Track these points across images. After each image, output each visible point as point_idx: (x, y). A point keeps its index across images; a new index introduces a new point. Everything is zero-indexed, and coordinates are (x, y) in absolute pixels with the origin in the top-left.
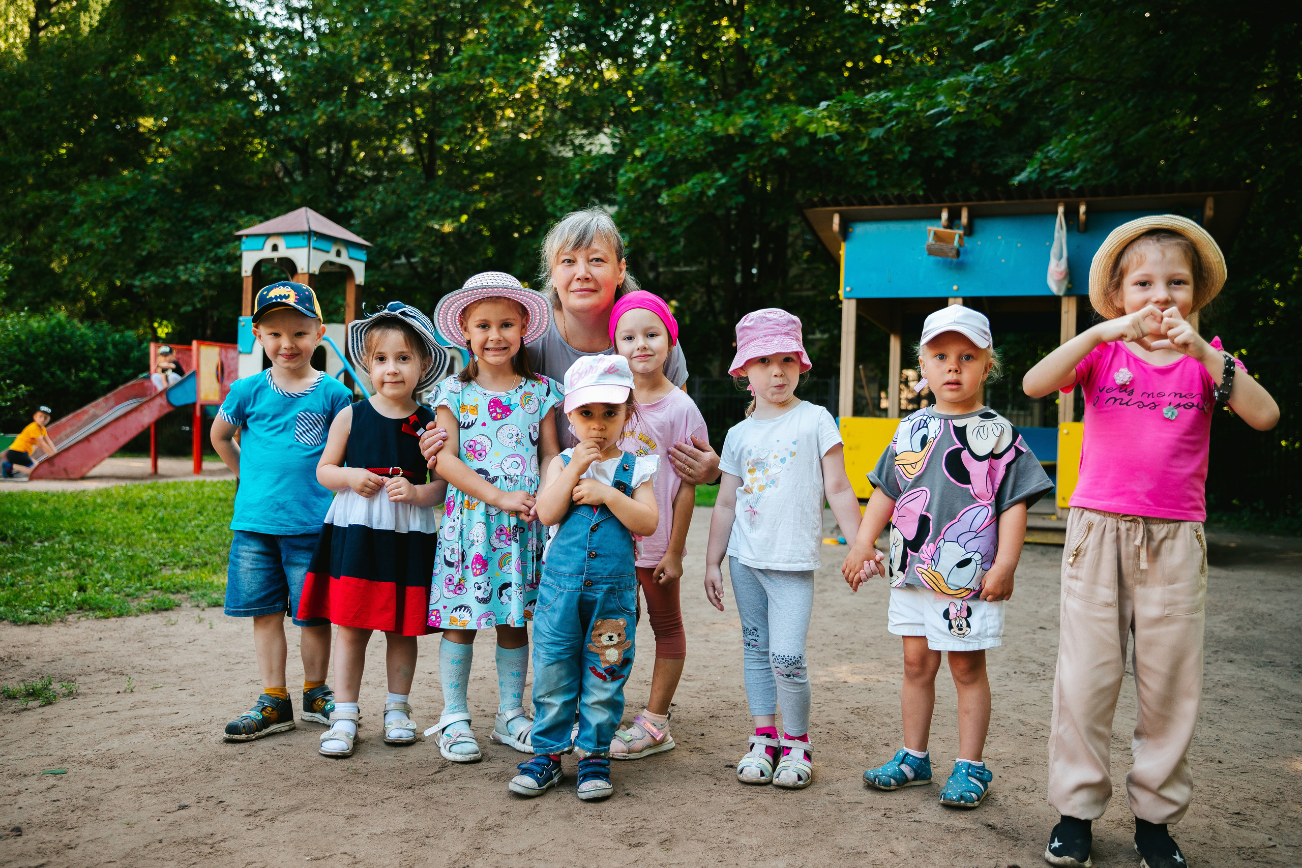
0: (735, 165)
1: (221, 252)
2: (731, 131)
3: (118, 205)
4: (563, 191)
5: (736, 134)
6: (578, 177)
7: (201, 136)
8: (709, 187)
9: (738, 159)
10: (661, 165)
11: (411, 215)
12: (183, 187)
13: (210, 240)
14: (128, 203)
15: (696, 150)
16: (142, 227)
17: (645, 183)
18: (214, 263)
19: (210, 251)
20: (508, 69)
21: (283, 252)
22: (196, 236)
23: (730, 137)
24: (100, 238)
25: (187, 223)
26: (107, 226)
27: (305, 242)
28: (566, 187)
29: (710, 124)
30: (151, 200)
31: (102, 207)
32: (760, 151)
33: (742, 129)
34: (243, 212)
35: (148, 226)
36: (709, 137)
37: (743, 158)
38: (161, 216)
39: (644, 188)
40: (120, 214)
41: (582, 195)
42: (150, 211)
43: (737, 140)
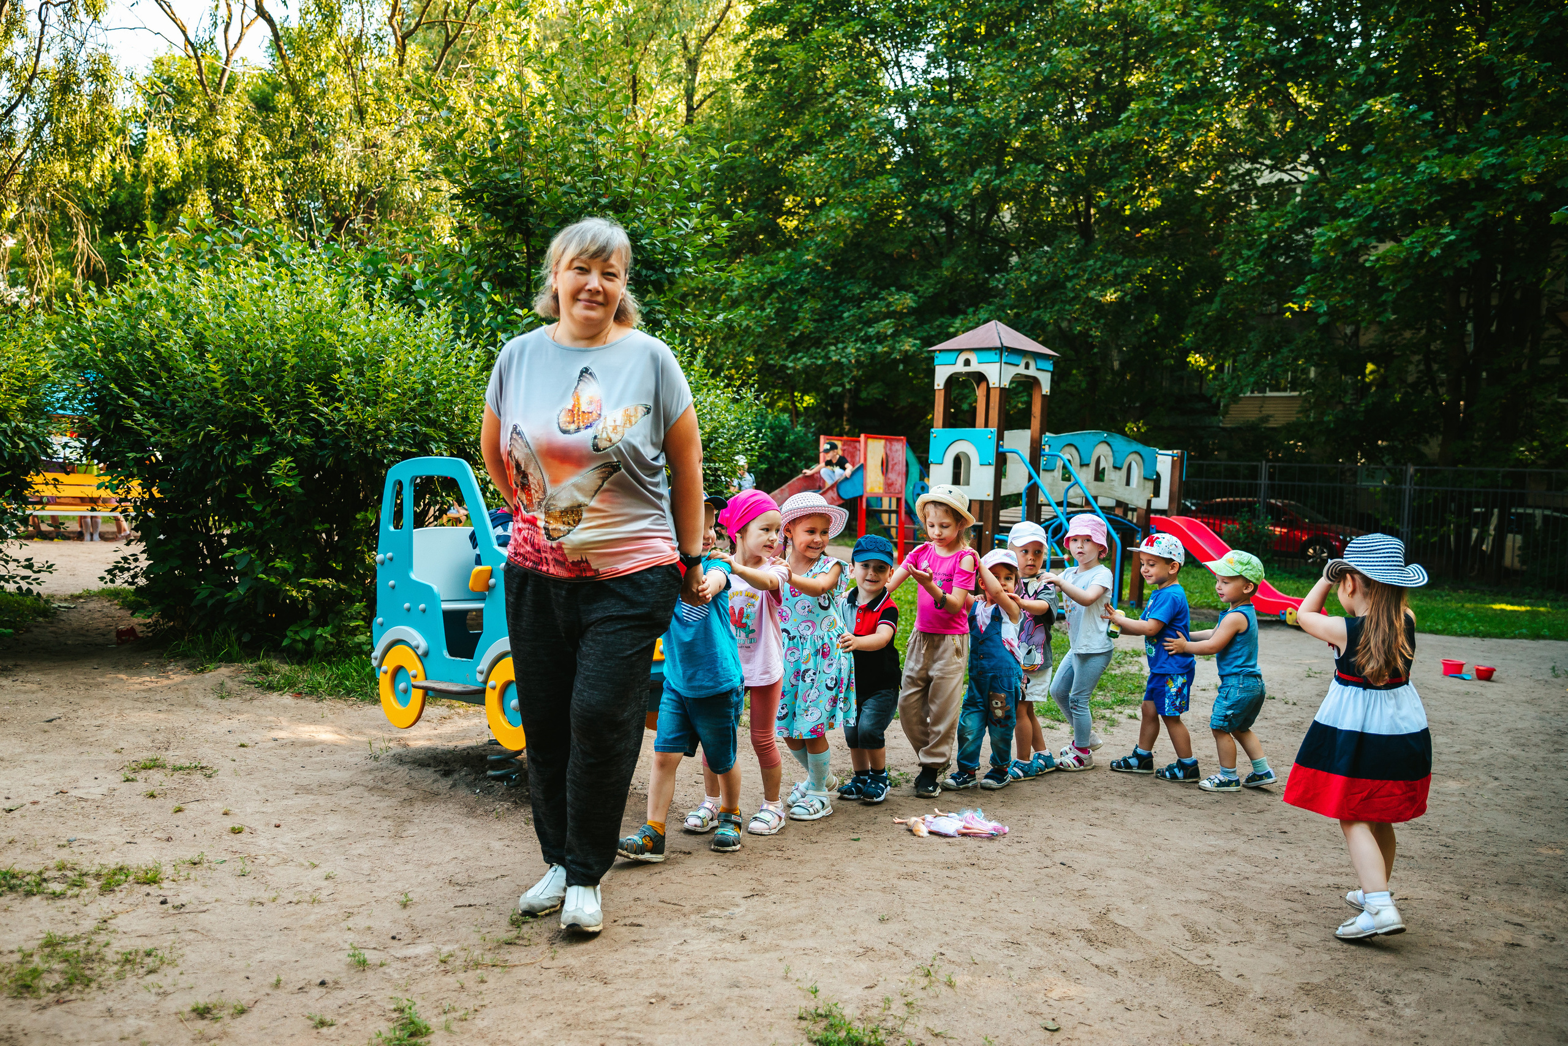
0: (1468, 215)
1: (871, 331)
2: (1465, 175)
3: (772, 286)
4: (1246, 253)
5: (1473, 179)
6: (1265, 236)
7: (855, 214)
8: (1433, 245)
9: (1474, 208)
10: (1370, 219)
11: (1069, 285)
12: (833, 265)
13: (859, 319)
14: (782, 284)
15: (1416, 200)
16: (795, 307)
17: (1349, 242)
18: (864, 342)
19: (860, 330)
20: (1185, 122)
21: (975, 367)
22: (846, 315)
23: (1463, 183)
24: (758, 321)
25: (837, 302)
26: (763, 309)
27: (997, 358)
28: (1250, 248)
29: (1437, 169)
30: (804, 279)
31: (758, 289)
32: (1504, 197)
33: (1479, 172)
34: (893, 289)
35: (800, 306)
36: (1435, 183)
37: (1479, 205)
38: (813, 296)
39: (1348, 249)
40: (775, 295)
41: (1270, 257)
42: (803, 291)
43: (1473, 186)
